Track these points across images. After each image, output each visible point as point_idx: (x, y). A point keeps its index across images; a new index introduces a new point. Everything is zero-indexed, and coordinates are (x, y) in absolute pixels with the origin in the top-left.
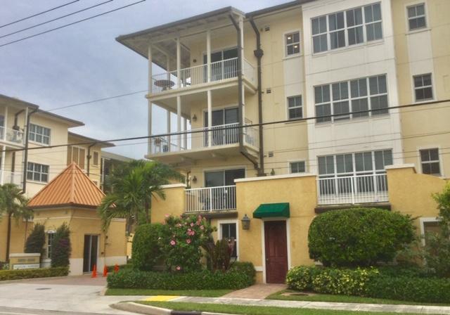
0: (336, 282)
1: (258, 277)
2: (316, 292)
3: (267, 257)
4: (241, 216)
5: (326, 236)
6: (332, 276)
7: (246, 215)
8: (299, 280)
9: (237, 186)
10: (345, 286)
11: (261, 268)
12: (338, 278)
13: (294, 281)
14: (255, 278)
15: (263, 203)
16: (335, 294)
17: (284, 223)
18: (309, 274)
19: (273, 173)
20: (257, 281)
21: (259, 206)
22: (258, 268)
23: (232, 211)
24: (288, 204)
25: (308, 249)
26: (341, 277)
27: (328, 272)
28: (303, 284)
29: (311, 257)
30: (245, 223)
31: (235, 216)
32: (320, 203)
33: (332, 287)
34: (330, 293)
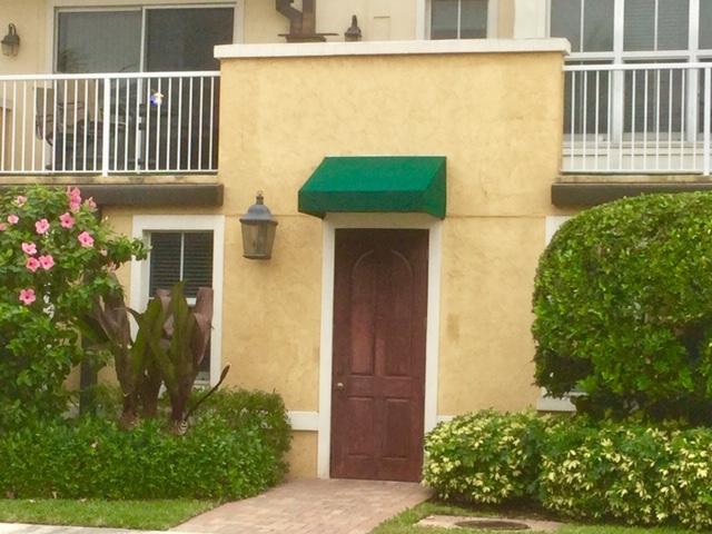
0: (649, 476)
1: (297, 454)
2: (553, 515)
3: (337, 375)
4: (240, 200)
5: (620, 295)
6: (634, 455)
7: (260, 199)
8: (481, 466)
9: (226, 74)
10: (685, 495)
11: (313, 417)
12: (662, 462)
13: (459, 472)
14: (286, 457)
15: (335, 152)
16: (640, 524)
17: (420, 240)
18: (529, 444)
19: (354, 34)
20: (294, 468)
21: (318, 162)
22: (298, 419)
23: (201, 179)
24: (443, 160)
25: (530, 346)
26: (675, 457)
27: (618, 440)
28: (499, 485)
29: (542, 380)
30: (254, 230)
31: (210, 199)
32: (571, 166)
33: (632, 497)
34: (622, 521)
